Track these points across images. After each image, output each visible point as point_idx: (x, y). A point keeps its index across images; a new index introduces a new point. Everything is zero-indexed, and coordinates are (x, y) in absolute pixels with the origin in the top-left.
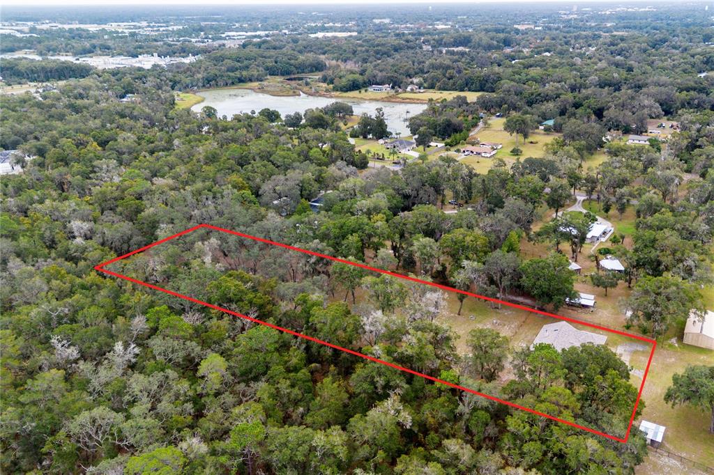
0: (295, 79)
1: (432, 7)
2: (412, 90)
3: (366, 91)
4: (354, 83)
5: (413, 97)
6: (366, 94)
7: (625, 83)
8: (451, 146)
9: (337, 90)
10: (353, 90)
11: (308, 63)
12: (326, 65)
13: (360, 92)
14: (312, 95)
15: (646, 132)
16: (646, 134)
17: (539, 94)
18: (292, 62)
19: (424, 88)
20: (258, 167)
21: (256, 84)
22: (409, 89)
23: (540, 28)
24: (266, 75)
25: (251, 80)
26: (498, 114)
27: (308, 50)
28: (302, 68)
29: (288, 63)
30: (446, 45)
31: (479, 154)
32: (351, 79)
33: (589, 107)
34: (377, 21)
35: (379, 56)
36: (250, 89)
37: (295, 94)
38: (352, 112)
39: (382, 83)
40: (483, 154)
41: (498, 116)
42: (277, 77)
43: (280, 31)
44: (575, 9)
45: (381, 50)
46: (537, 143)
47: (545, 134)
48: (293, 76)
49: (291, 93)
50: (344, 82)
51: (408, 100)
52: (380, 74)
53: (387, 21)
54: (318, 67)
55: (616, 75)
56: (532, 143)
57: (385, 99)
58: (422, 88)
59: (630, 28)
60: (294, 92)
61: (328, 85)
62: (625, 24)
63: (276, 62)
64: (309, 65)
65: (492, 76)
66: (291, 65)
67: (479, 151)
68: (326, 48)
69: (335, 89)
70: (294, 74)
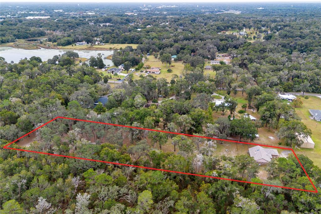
0: (33, 40)
1: (79, 5)
2: (98, 44)
3: (75, 45)
4: (68, 41)
5: (101, 47)
6: (76, 46)
7: (195, 38)
8: (138, 70)
9: (60, 45)
10: (68, 45)
11: (36, 32)
12: (46, 33)
13: (73, 46)
14: (47, 48)
15: (215, 59)
16: (215, 60)
17: (163, 44)
18: (28, 31)
19: (103, 43)
20: (62, 88)
21: (12, 44)
22: (97, 43)
23: (136, 14)
24: (16, 39)
25: (8, 42)
26: (148, 54)
27: (30, 25)
28: (34, 35)
29: (26, 33)
30: (100, 22)
31: (154, 73)
32: (66, 39)
33: (188, 49)
34: (56, 11)
35: (70, 28)
36: (10, 46)
37: (37, 48)
38: (78, 56)
39: (82, 41)
40: (156, 73)
41: (148, 55)
42: (21, 40)
43: (6, 16)
44: (145, 6)
45: (71, 25)
46: (174, 66)
47: (175, 62)
48: (30, 39)
49: (35, 47)
50: (63, 41)
51: (99, 49)
52: (80, 37)
53: (61, 11)
54: (42, 34)
55: (189, 35)
56: (172, 66)
57: (88, 49)
58: (102, 43)
59: (174, 14)
60: (37, 47)
61: (53, 43)
62: (171, 13)
63: (19, 32)
64: (38, 33)
65: (136, 37)
66: (27, 33)
67: (153, 72)
68: (41, 25)
69: (58, 45)
70: (30, 38)
